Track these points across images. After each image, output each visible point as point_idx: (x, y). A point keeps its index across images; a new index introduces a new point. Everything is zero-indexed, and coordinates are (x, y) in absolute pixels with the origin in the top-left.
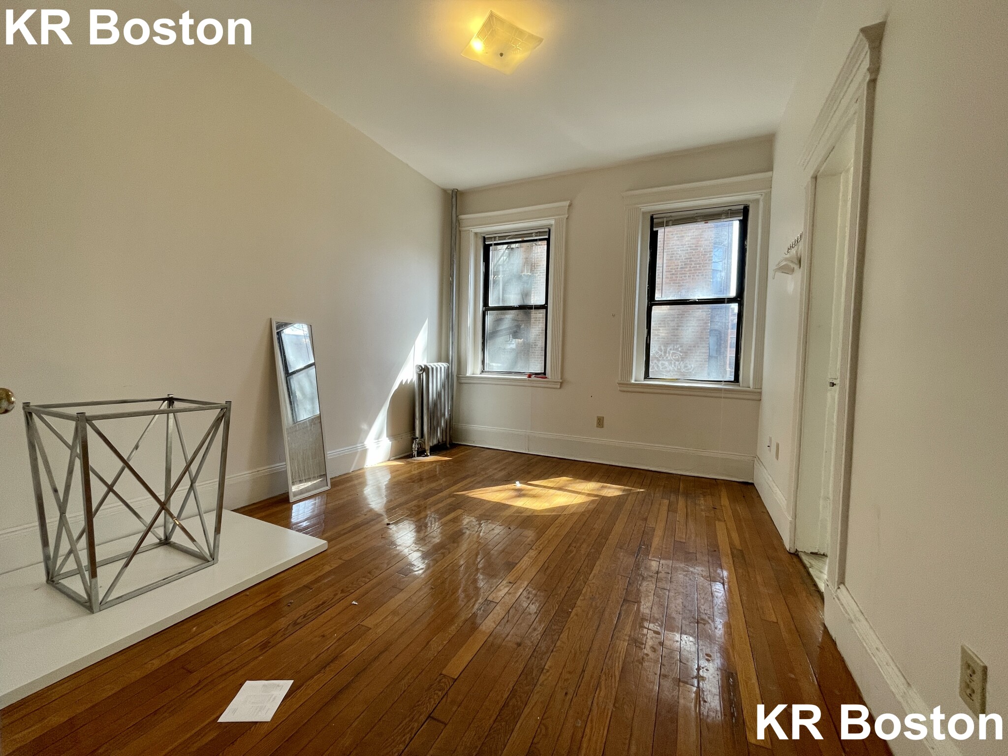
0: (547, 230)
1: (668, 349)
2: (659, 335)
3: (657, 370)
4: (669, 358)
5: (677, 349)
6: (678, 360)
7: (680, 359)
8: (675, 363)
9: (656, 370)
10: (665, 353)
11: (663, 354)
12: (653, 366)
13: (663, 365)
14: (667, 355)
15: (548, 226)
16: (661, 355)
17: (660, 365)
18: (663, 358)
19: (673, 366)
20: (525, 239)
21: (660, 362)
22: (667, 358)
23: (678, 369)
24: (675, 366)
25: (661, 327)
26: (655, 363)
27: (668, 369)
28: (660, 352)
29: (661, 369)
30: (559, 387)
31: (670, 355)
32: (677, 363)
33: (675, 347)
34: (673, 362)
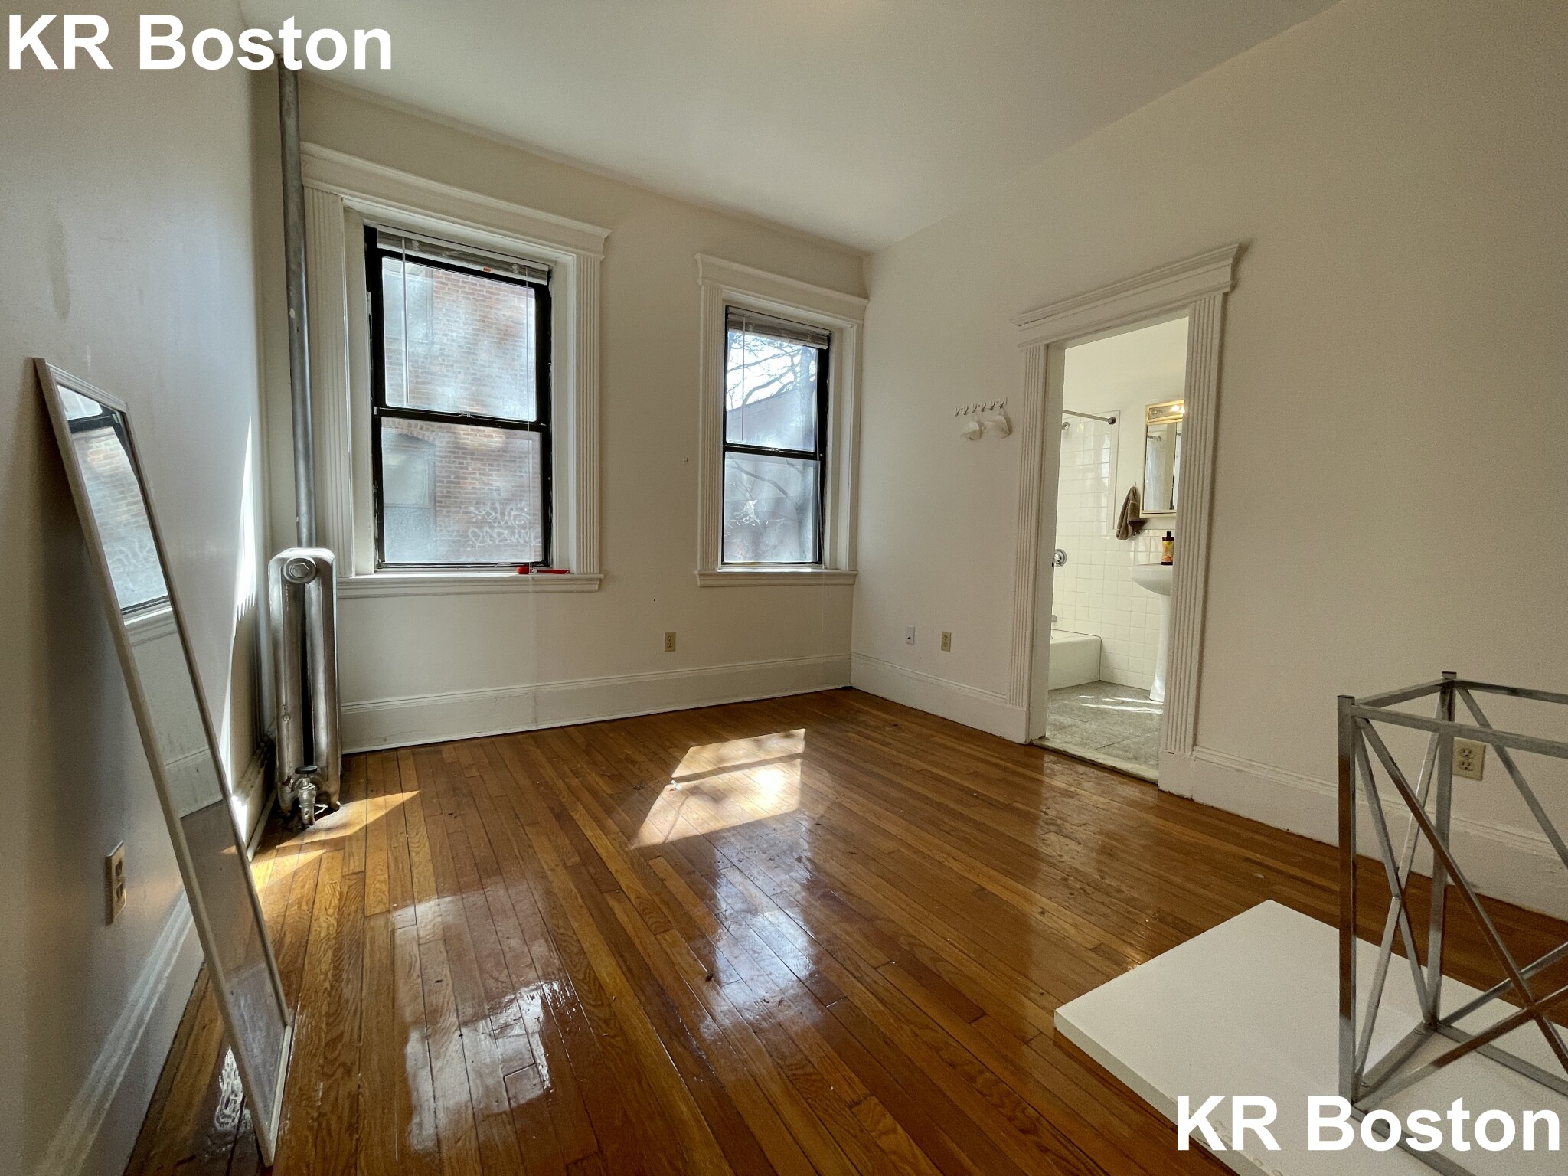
0: (546, 269)
1: (508, 509)
2: (491, 485)
3: (491, 543)
4: (509, 524)
5: (521, 509)
6: (523, 527)
7: (528, 526)
8: (519, 532)
9: (488, 544)
10: (503, 514)
11: (499, 517)
12: (483, 536)
13: (500, 534)
14: (507, 518)
15: (551, 261)
16: (496, 518)
17: (495, 536)
18: (499, 523)
19: (516, 536)
20: (494, 271)
21: (496, 531)
22: (506, 523)
23: (525, 542)
24: (520, 537)
25: (492, 470)
26: (487, 532)
27: (509, 541)
28: (494, 514)
29: (497, 542)
30: (597, 587)
31: (512, 518)
32: (523, 531)
33: (519, 505)
34: (516, 531)
